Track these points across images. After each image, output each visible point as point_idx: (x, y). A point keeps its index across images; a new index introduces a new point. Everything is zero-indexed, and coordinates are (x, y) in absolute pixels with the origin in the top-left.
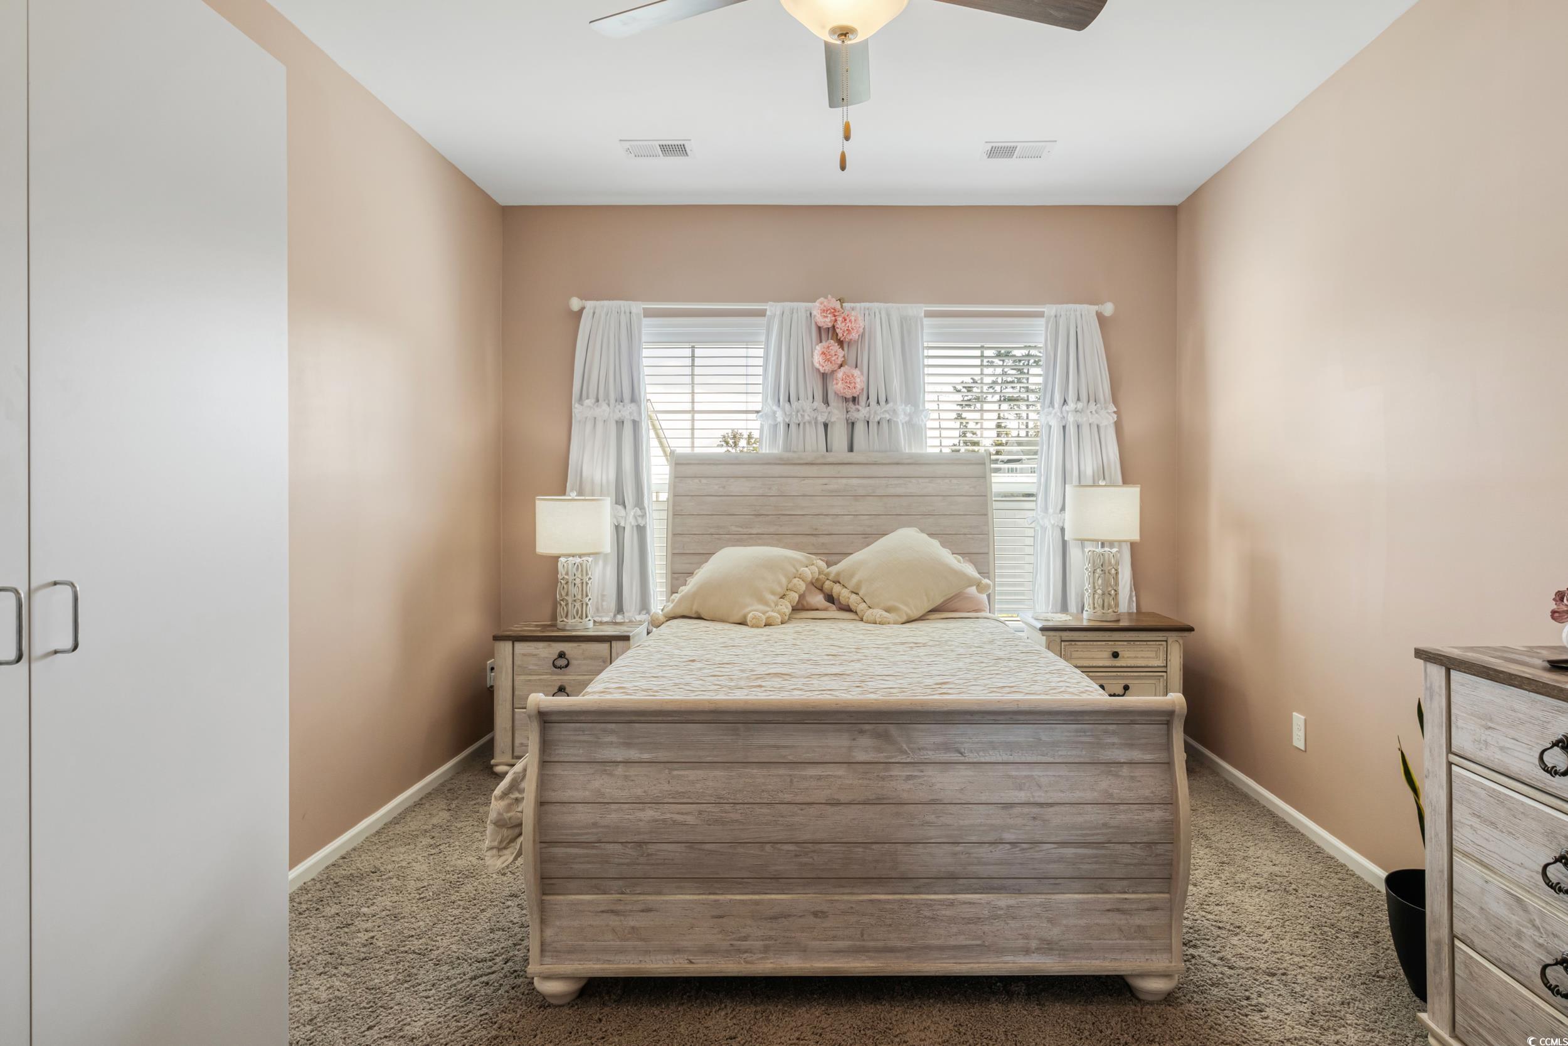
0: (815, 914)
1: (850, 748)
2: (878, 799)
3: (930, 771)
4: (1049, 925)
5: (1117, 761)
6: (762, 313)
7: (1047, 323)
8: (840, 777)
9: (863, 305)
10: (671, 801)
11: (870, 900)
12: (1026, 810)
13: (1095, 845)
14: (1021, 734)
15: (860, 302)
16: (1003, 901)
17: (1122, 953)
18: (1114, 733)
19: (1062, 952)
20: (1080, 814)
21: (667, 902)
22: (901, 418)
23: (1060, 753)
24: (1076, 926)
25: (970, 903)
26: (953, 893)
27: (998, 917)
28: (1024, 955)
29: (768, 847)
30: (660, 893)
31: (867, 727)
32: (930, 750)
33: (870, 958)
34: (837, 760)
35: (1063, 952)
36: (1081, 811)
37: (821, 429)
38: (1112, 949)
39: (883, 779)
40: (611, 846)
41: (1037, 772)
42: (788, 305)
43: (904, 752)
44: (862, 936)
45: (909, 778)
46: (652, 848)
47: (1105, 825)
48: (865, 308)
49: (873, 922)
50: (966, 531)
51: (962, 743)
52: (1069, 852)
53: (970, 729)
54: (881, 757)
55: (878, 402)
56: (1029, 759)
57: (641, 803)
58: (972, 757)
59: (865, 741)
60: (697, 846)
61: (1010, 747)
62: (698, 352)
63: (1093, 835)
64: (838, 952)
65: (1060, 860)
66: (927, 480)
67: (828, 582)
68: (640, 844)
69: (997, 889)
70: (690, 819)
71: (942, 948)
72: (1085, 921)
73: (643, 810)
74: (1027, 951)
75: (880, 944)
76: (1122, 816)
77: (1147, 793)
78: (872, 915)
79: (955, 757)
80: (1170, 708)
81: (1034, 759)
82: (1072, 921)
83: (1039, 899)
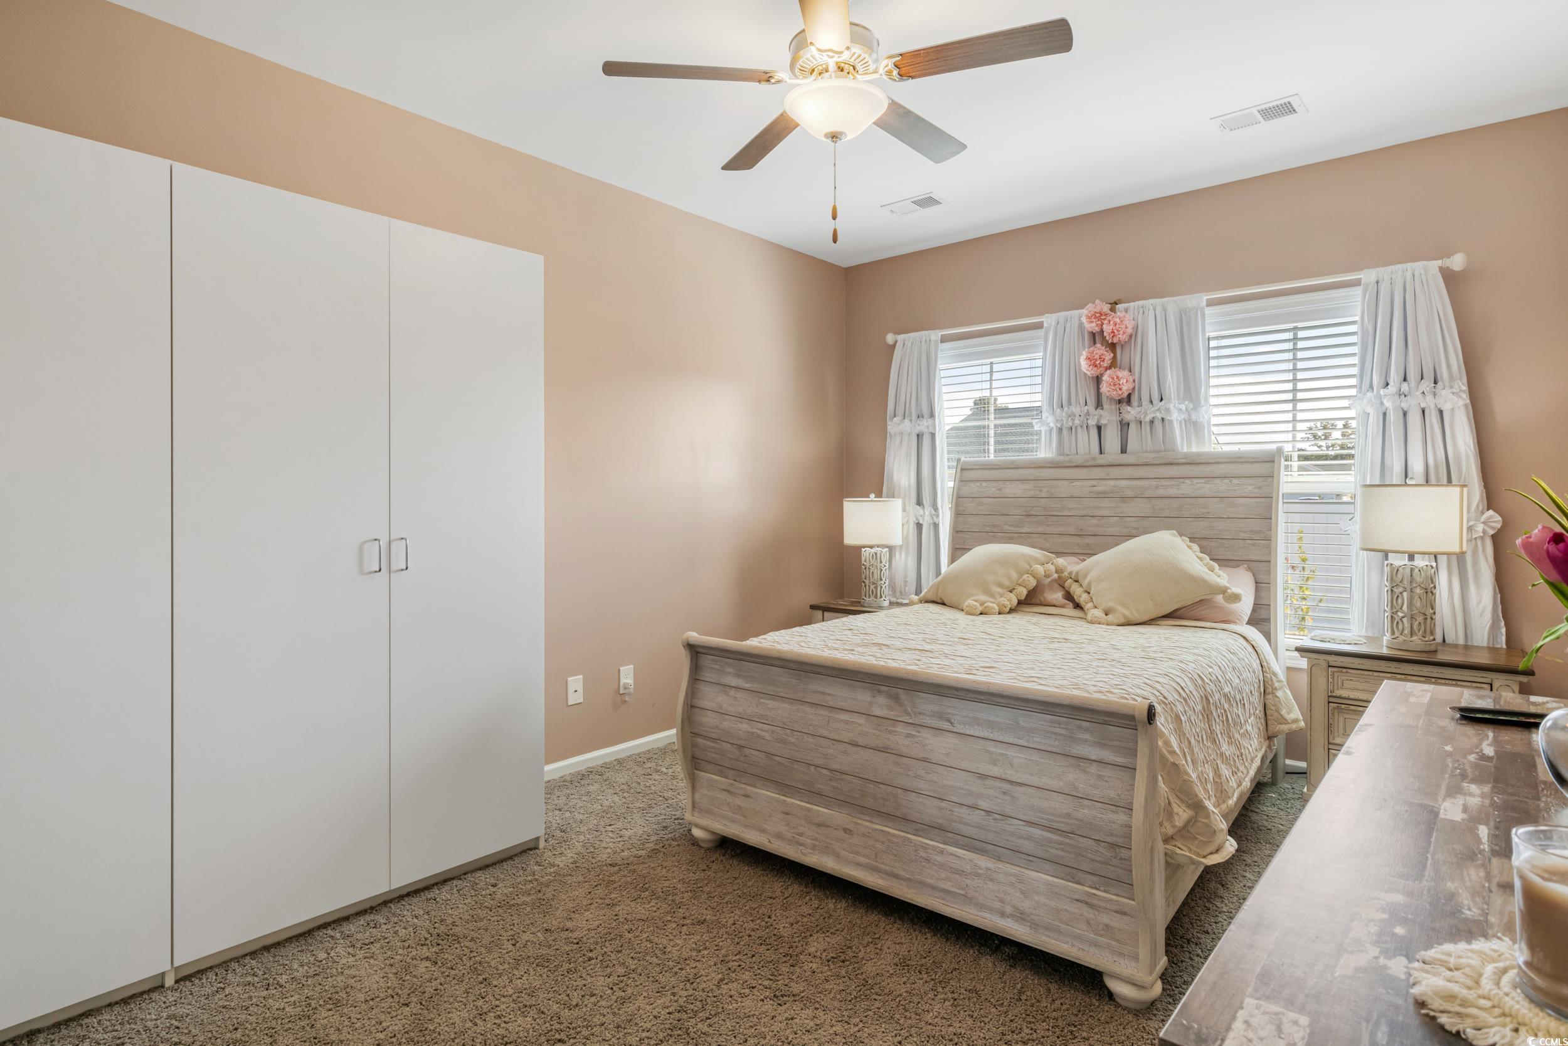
0: (845, 830)
1: (871, 703)
2: (884, 748)
3: (925, 733)
4: (1022, 896)
5: (1087, 757)
6: (1040, 326)
7: (1365, 292)
8: (860, 725)
9: (1137, 303)
10: (757, 720)
11: (883, 831)
12: (998, 784)
13: (1060, 832)
14: (1002, 715)
15: (1134, 301)
16: (984, 862)
17: (1090, 946)
18: (1087, 730)
19: (1033, 926)
20: (1046, 799)
21: (757, 793)
22: (1176, 417)
23: (1035, 739)
24: (1046, 906)
25: (956, 856)
26: (944, 843)
27: (978, 875)
28: (1001, 917)
29: (812, 768)
30: (755, 786)
31: (883, 688)
32: (928, 716)
33: (881, 878)
34: (861, 711)
35: (1035, 926)
36: (1047, 797)
37: (1094, 433)
38: (1079, 938)
39: (890, 732)
40: (724, 744)
41: (1011, 752)
42: (1062, 314)
43: (908, 714)
44: (876, 858)
45: (908, 736)
46: (747, 752)
47: (1069, 815)
48: (1138, 307)
49: (884, 849)
50: (1246, 536)
51: (953, 714)
52: (1037, 832)
53: (961, 704)
54: (891, 714)
55: (1151, 402)
56: (1006, 739)
57: (741, 717)
58: (959, 728)
59: (881, 700)
60: (770, 756)
61: (992, 725)
62: (996, 368)
63: (1058, 822)
64: (860, 865)
65: (1029, 838)
66: (1203, 481)
67: (1070, 581)
68: (740, 747)
69: (980, 850)
70: (767, 736)
71: (934, 888)
72: (1055, 903)
73: (741, 723)
74: (1003, 914)
75: (888, 868)
76: (1086, 811)
77: (1113, 794)
78: (883, 843)
79: (947, 726)
80: (1131, 712)
81: (1011, 740)
82: (1043, 900)
83: (1014, 870)
